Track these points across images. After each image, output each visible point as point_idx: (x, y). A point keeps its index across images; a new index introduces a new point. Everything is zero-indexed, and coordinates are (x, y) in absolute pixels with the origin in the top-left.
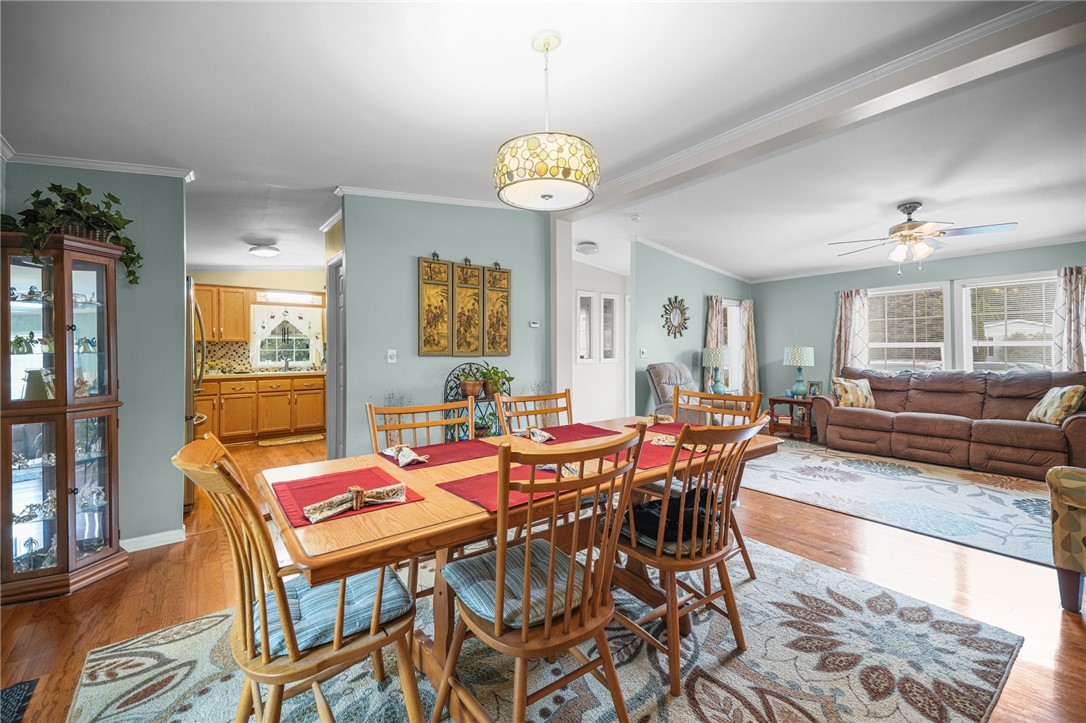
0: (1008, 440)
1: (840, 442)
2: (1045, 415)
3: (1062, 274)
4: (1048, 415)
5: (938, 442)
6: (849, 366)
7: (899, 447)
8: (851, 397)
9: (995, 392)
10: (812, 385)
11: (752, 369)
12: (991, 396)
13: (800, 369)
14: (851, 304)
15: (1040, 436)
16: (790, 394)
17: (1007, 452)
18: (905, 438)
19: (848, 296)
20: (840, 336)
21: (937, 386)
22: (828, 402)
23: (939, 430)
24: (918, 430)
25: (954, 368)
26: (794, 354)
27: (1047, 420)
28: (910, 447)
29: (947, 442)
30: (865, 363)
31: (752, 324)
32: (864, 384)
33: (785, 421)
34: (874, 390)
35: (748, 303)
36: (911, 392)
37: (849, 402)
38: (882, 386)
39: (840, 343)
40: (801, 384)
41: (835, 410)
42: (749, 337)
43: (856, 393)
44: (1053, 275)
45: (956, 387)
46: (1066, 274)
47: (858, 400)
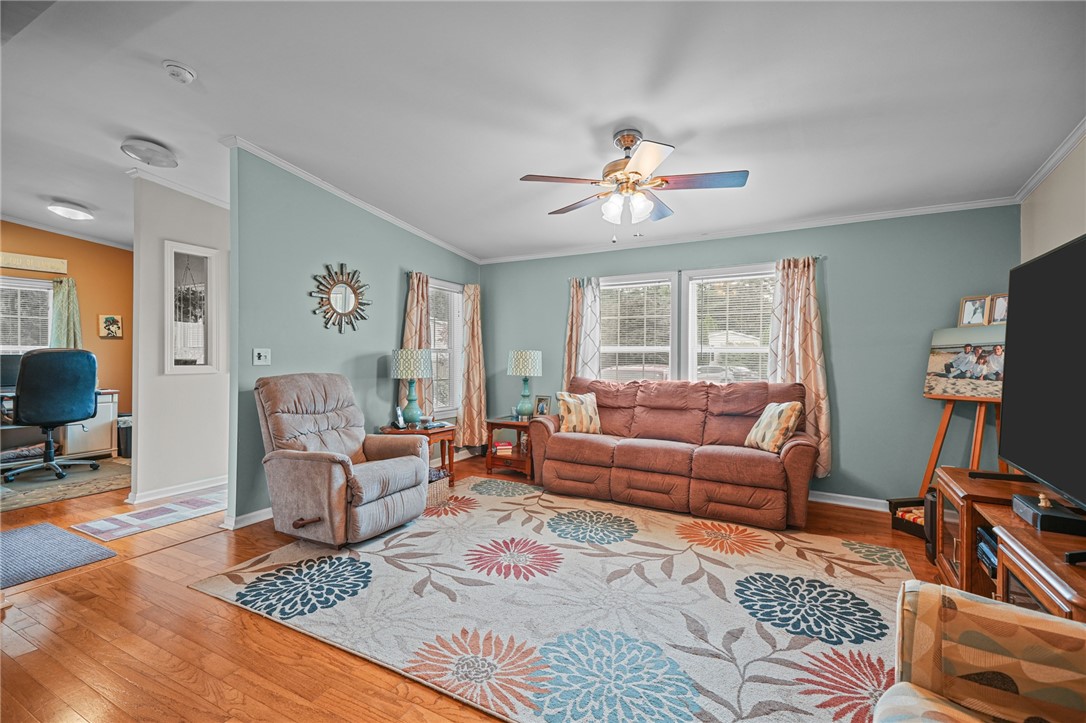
0: (728, 476)
1: (557, 482)
2: (763, 440)
3: (781, 267)
4: (767, 440)
5: (657, 479)
6: (579, 375)
7: (618, 488)
8: (573, 419)
9: (715, 409)
10: (540, 400)
11: (478, 380)
12: (712, 414)
13: (526, 380)
14: (583, 294)
15: (760, 469)
16: (515, 413)
17: (727, 490)
18: (624, 474)
19: (580, 285)
20: (571, 336)
21: (663, 402)
22: (547, 427)
23: (660, 463)
24: (639, 463)
25: (679, 379)
26: (517, 360)
27: (765, 447)
28: (630, 486)
29: (668, 479)
30: (596, 371)
31: (478, 318)
32: (590, 399)
33: (505, 451)
34: (601, 407)
35: (471, 289)
36: (638, 410)
37: (571, 426)
38: (609, 402)
39: (572, 346)
40: (527, 400)
41: (554, 438)
42: (473, 336)
43: (580, 412)
44: (771, 268)
45: (679, 403)
46: (784, 268)
47: (581, 422)
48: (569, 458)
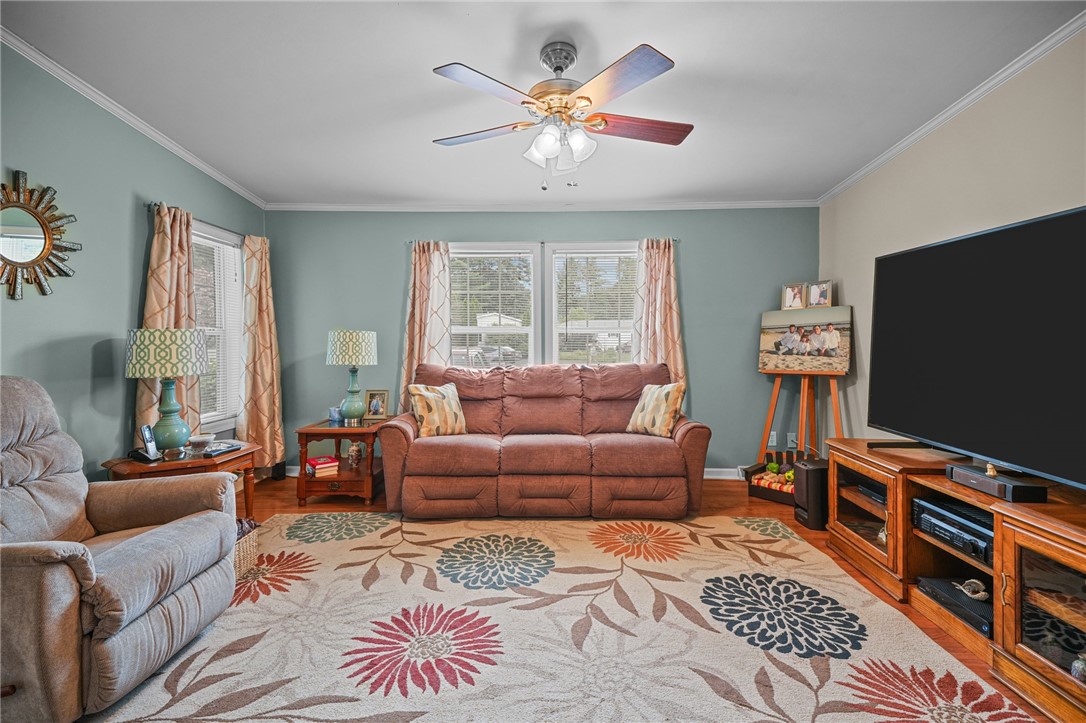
0: (630, 468)
1: (423, 505)
2: (653, 425)
3: (645, 247)
4: (658, 423)
5: (555, 482)
6: (425, 362)
7: (509, 501)
8: (436, 418)
9: (593, 395)
10: (372, 396)
11: (269, 371)
12: (589, 400)
13: (354, 371)
14: (429, 263)
15: (662, 457)
16: (337, 416)
17: (631, 483)
18: (515, 482)
19: (425, 249)
20: (413, 314)
21: (536, 390)
22: (404, 433)
23: (558, 462)
24: (533, 466)
25: (543, 363)
26: (345, 344)
27: (657, 432)
28: (522, 496)
29: (567, 481)
30: (445, 354)
31: (267, 284)
32: (450, 390)
33: (327, 470)
34: (464, 400)
35: (258, 243)
36: (508, 401)
37: (434, 428)
38: (473, 393)
39: (415, 326)
40: (356, 398)
41: (417, 446)
42: (260, 311)
43: (443, 409)
44: (634, 247)
45: (555, 390)
46: (648, 248)
47: (446, 422)
48: (440, 471)
